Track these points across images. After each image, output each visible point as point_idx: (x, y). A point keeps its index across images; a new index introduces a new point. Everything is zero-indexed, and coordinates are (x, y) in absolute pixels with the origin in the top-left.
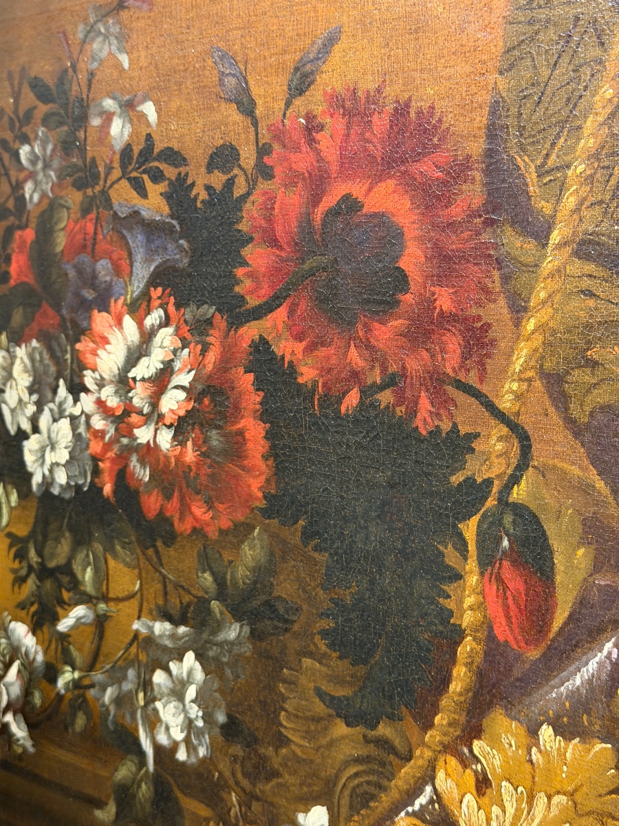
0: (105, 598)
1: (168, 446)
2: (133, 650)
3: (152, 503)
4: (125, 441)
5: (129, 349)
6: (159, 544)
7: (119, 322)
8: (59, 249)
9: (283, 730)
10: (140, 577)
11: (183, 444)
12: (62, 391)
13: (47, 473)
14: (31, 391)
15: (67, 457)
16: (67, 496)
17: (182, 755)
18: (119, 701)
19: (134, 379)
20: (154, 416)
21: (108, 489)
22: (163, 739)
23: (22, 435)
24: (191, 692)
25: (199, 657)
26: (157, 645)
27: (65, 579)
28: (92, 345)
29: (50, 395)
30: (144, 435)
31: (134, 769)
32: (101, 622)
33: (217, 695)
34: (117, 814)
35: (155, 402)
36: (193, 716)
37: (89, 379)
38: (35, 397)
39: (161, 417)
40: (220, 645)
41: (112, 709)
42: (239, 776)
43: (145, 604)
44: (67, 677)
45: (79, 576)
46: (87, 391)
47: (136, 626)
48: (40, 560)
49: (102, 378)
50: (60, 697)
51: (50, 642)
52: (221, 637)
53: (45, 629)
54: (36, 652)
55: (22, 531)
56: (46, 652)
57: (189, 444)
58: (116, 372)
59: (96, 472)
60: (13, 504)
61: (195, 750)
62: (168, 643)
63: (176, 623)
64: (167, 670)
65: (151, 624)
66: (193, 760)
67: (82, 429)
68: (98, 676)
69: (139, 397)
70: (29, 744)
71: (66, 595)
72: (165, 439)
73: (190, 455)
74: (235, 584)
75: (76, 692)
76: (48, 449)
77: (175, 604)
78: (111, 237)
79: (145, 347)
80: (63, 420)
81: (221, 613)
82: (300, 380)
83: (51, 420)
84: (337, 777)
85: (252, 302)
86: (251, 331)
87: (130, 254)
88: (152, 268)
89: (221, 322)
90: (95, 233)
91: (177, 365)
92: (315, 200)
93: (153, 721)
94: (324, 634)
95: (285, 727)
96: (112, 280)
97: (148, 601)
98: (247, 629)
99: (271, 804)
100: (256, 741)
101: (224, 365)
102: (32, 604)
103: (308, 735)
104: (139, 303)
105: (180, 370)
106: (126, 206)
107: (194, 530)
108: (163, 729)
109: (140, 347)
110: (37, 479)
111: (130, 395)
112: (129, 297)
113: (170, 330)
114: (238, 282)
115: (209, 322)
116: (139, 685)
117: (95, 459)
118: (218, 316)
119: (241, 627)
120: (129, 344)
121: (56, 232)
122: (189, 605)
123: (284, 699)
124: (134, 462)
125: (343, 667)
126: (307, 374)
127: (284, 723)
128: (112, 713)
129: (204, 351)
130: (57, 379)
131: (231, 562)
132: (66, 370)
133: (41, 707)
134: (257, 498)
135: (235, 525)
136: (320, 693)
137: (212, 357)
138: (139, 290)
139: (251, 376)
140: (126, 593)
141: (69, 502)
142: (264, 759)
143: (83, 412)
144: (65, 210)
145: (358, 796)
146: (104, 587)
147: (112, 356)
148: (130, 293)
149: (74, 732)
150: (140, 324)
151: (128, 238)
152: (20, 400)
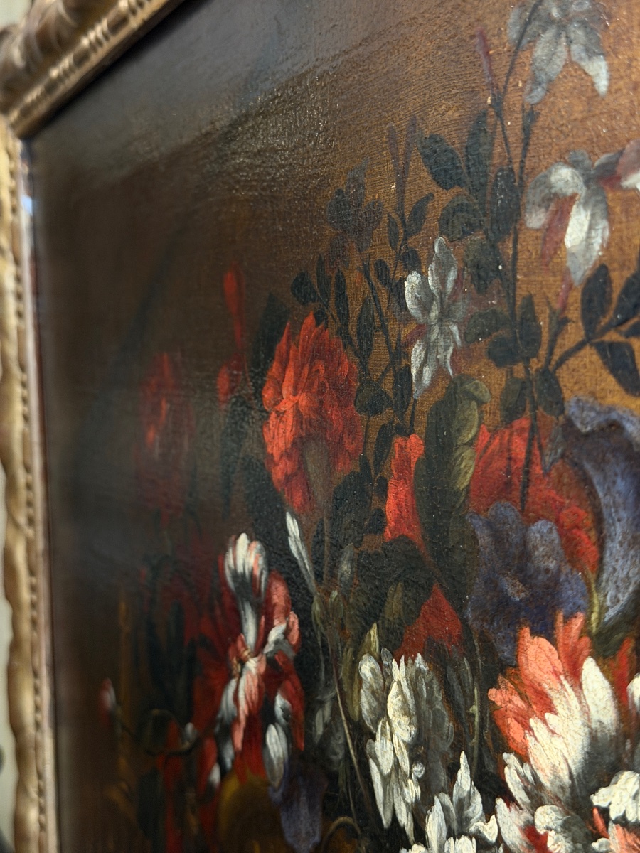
5: (594, 738)
8: (463, 483)
29: (443, 777)
49: (538, 784)
78: (560, 476)
79: (628, 746)
80: (464, 839)
87: (599, 520)
90: (529, 462)
96: (559, 571)
104: (618, 637)
106: (592, 409)
112: (594, 616)
120: (594, 726)
121: (458, 447)
130: (456, 752)
132: (472, 737)
138: (618, 607)
144: (474, 404)
147: (557, 742)
148: (596, 609)
151: (595, 481)
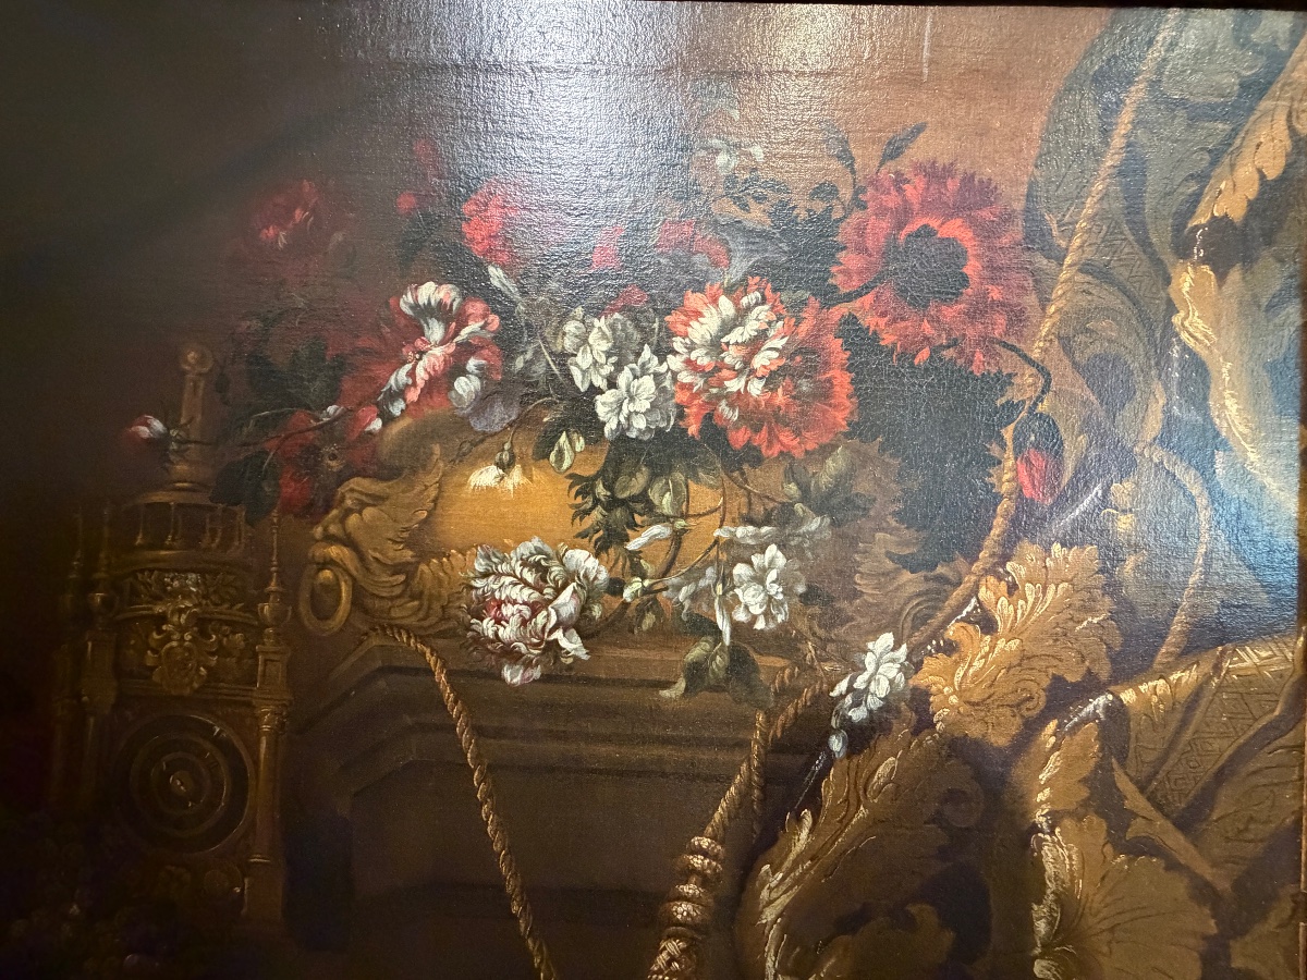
0: (685, 516)
1: (759, 393)
2: (713, 553)
3: (739, 438)
4: (714, 391)
5: (723, 321)
6: (746, 467)
7: (715, 301)
9: (857, 587)
10: (724, 495)
11: (774, 390)
12: (647, 353)
13: (623, 420)
14: (609, 354)
15: (649, 406)
16: (646, 438)
17: (760, 625)
18: (694, 597)
19: (728, 344)
20: (746, 369)
21: (693, 430)
22: (741, 616)
23: (594, 391)
24: (772, 575)
25: (782, 547)
26: (739, 545)
27: (639, 506)
28: (683, 317)
29: (632, 358)
30: (734, 385)
31: (708, 647)
32: (678, 537)
33: (798, 573)
34: (686, 689)
35: (747, 362)
36: (772, 592)
37: (678, 344)
38: (614, 359)
39: (753, 372)
40: (803, 535)
41: (687, 604)
42: (816, 629)
43: (728, 515)
44: (635, 586)
45: (656, 502)
46: (675, 353)
47: (717, 533)
48: (609, 494)
49: (692, 342)
50: (626, 605)
51: (616, 561)
52: (804, 529)
53: (611, 551)
54: (598, 572)
55: (588, 471)
56: (610, 571)
57: (780, 390)
58: (709, 338)
59: (681, 416)
60: (578, 449)
61: (774, 618)
62: (751, 542)
63: (759, 525)
64: (750, 563)
65: (733, 530)
66: (772, 626)
67: (667, 383)
68: (672, 580)
69: (732, 357)
70: (583, 654)
71: (638, 519)
72: (756, 388)
73: (780, 398)
74: (818, 488)
75: (645, 598)
76: (626, 401)
77: (759, 510)
81: (804, 512)
82: (882, 343)
83: (632, 377)
84: (902, 609)
85: (844, 290)
86: (839, 311)
88: (750, 263)
89: (815, 303)
91: (771, 333)
92: (900, 226)
93: (730, 605)
94: (894, 514)
95: (859, 585)
97: (731, 513)
98: (827, 520)
99: (846, 642)
100: (832, 599)
101: (816, 333)
102: (598, 531)
103: (879, 587)
105: (775, 336)
107: (781, 453)
108: (742, 609)
109: (735, 319)
110: (610, 427)
111: (722, 355)
112: (726, 281)
113: (766, 307)
114: (833, 276)
115: (804, 303)
116: (717, 580)
117: (680, 407)
118: (813, 299)
119: (822, 519)
122: (772, 510)
123: (860, 564)
124: (723, 406)
125: (908, 534)
126: (887, 339)
127: (858, 582)
128: (686, 608)
129: (797, 325)
131: (814, 474)
133: (601, 617)
134: (841, 426)
135: (821, 447)
136: (889, 555)
137: (804, 327)
139: (841, 341)
140: (708, 509)
141: (650, 441)
142: (841, 610)
143: (669, 369)
145: (918, 618)
146: (684, 507)
149: (640, 631)
150: (736, 303)
152: (595, 363)
